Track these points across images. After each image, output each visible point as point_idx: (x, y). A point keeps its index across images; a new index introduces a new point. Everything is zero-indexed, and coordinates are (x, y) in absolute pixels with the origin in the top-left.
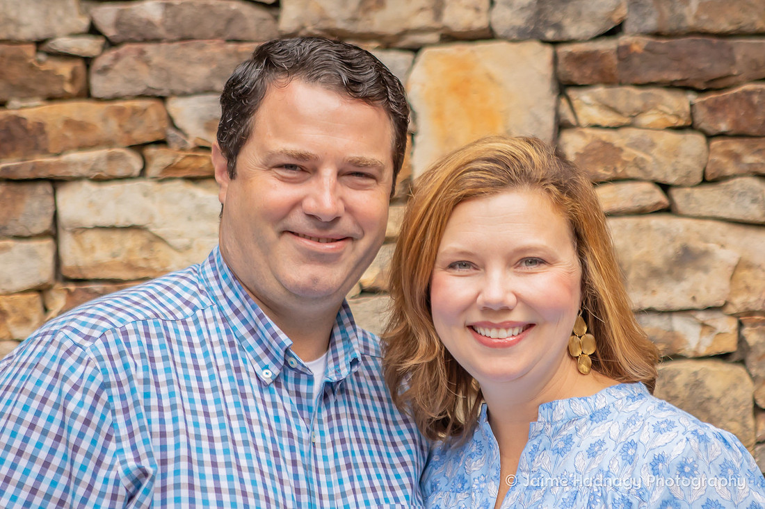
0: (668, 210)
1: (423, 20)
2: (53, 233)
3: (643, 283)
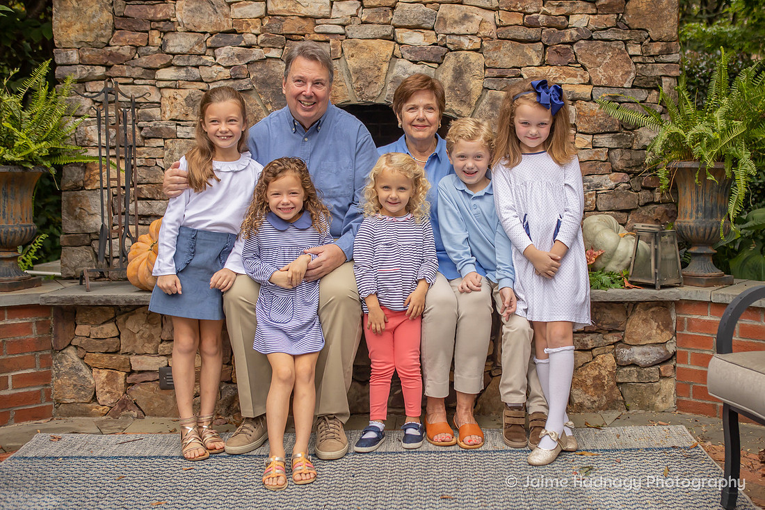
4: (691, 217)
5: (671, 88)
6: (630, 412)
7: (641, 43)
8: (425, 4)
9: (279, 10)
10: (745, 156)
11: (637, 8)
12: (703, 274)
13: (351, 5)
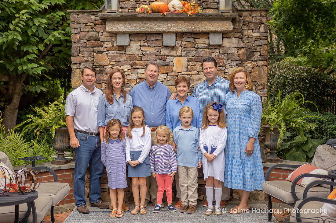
0: (198, 74)
1: (175, 54)
2: (138, 74)
3: (195, 81)
4: (269, 142)
5: (265, 100)
6: (251, 201)
7: (255, 86)
8: (187, 75)
9: (142, 77)
10: (283, 124)
11: (254, 75)
12: (272, 159)
13: (164, 75)
